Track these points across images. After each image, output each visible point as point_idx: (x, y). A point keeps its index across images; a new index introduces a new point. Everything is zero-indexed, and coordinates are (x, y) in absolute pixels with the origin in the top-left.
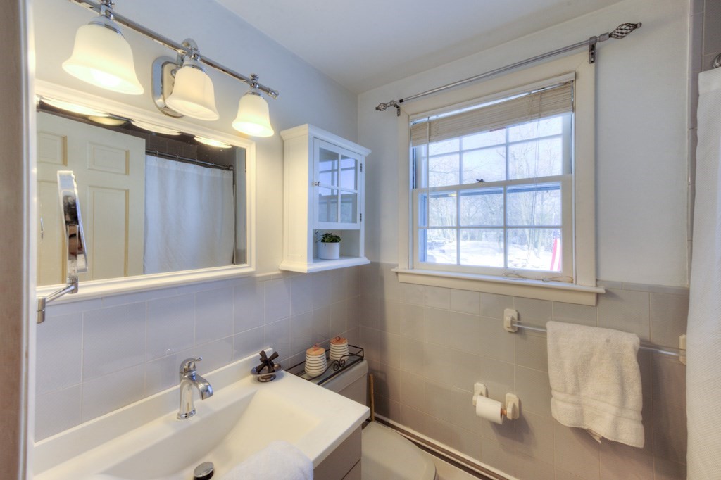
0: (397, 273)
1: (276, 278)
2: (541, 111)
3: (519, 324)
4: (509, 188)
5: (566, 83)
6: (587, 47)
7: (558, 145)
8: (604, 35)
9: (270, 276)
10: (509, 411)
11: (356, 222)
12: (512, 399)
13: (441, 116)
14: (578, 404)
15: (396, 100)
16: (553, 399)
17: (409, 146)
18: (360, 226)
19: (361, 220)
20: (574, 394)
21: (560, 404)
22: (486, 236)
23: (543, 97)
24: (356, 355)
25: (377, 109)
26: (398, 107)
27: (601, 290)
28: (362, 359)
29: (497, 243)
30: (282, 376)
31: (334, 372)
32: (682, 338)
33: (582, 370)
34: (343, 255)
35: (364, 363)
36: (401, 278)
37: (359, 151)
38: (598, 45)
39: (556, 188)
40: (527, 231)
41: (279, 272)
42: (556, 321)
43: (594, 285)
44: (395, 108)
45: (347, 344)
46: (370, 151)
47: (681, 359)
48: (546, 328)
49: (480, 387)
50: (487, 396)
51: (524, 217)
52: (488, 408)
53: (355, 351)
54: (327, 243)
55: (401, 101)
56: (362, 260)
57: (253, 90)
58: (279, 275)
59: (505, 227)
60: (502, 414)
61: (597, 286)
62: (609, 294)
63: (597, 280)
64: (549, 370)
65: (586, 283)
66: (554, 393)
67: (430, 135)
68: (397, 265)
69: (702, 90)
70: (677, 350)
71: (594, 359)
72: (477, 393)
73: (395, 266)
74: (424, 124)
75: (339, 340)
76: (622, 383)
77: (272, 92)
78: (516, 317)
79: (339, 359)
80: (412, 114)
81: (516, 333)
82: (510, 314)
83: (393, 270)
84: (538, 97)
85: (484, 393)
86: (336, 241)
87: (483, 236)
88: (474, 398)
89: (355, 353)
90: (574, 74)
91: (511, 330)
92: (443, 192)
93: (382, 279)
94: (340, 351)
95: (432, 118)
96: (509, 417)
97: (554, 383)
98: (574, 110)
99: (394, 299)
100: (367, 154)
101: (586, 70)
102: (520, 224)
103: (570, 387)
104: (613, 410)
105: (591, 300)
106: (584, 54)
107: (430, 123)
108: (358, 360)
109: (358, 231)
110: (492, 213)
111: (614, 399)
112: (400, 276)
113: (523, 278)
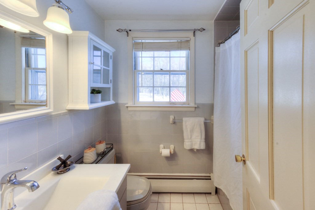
0: (127, 107)
1: (64, 114)
2: (181, 48)
3: (174, 120)
4: (155, 73)
5: (188, 41)
6: (193, 31)
7: (184, 60)
8: (198, 29)
9: (60, 114)
10: (172, 151)
11: (109, 84)
12: (172, 147)
13: (147, 41)
14: (191, 142)
15: (128, 29)
16: (185, 142)
17: (133, 51)
18: (110, 85)
19: (111, 82)
20: (190, 139)
21: (187, 143)
22: (145, 91)
23: (182, 43)
24: (110, 148)
25: (117, 30)
26: (127, 32)
27: (196, 106)
28: (112, 149)
29: (149, 94)
30: (74, 167)
31: (101, 157)
32: (212, 116)
33: (192, 131)
34: (103, 100)
35: (113, 150)
36: (129, 109)
37: (110, 49)
38: (196, 32)
39: (185, 74)
40: (160, 88)
41: (66, 111)
42: (185, 117)
43: (194, 105)
44: (126, 33)
45: (105, 143)
46: (115, 50)
47: (212, 122)
48: (182, 120)
49: (162, 146)
50: (164, 148)
51: (159, 83)
52: (166, 152)
53: (109, 146)
54: (95, 94)
55: (130, 30)
56: (111, 102)
57: (59, 5)
58: (66, 112)
59: (153, 87)
60: (170, 153)
61: (195, 105)
62: (198, 107)
63: (195, 103)
64: (184, 134)
65: (192, 104)
66: (185, 140)
67: (142, 48)
68: (127, 103)
69: (216, 52)
70: (211, 120)
71: (195, 127)
72: (161, 148)
73: (126, 104)
74: (140, 43)
75: (100, 142)
76: (201, 132)
77: (69, 9)
78: (174, 118)
79: (103, 151)
80: (134, 37)
81: (174, 124)
82: (172, 117)
83: (126, 106)
84: (180, 43)
85: (163, 148)
86: (100, 93)
87: (144, 91)
88: (161, 150)
89: (109, 147)
90: (189, 38)
91: (172, 123)
92: (148, 72)
93: (119, 110)
94: (102, 147)
95: (143, 41)
96: (172, 153)
97: (185, 137)
98: (190, 50)
99: (126, 119)
100: (113, 51)
101: (193, 38)
102: (157, 86)
103: (189, 137)
104: (199, 140)
105: (193, 109)
106: (192, 33)
107: (142, 43)
108: (111, 150)
109: (110, 88)
110: (148, 81)
111: (199, 137)
112: (129, 108)
113: (175, 104)
